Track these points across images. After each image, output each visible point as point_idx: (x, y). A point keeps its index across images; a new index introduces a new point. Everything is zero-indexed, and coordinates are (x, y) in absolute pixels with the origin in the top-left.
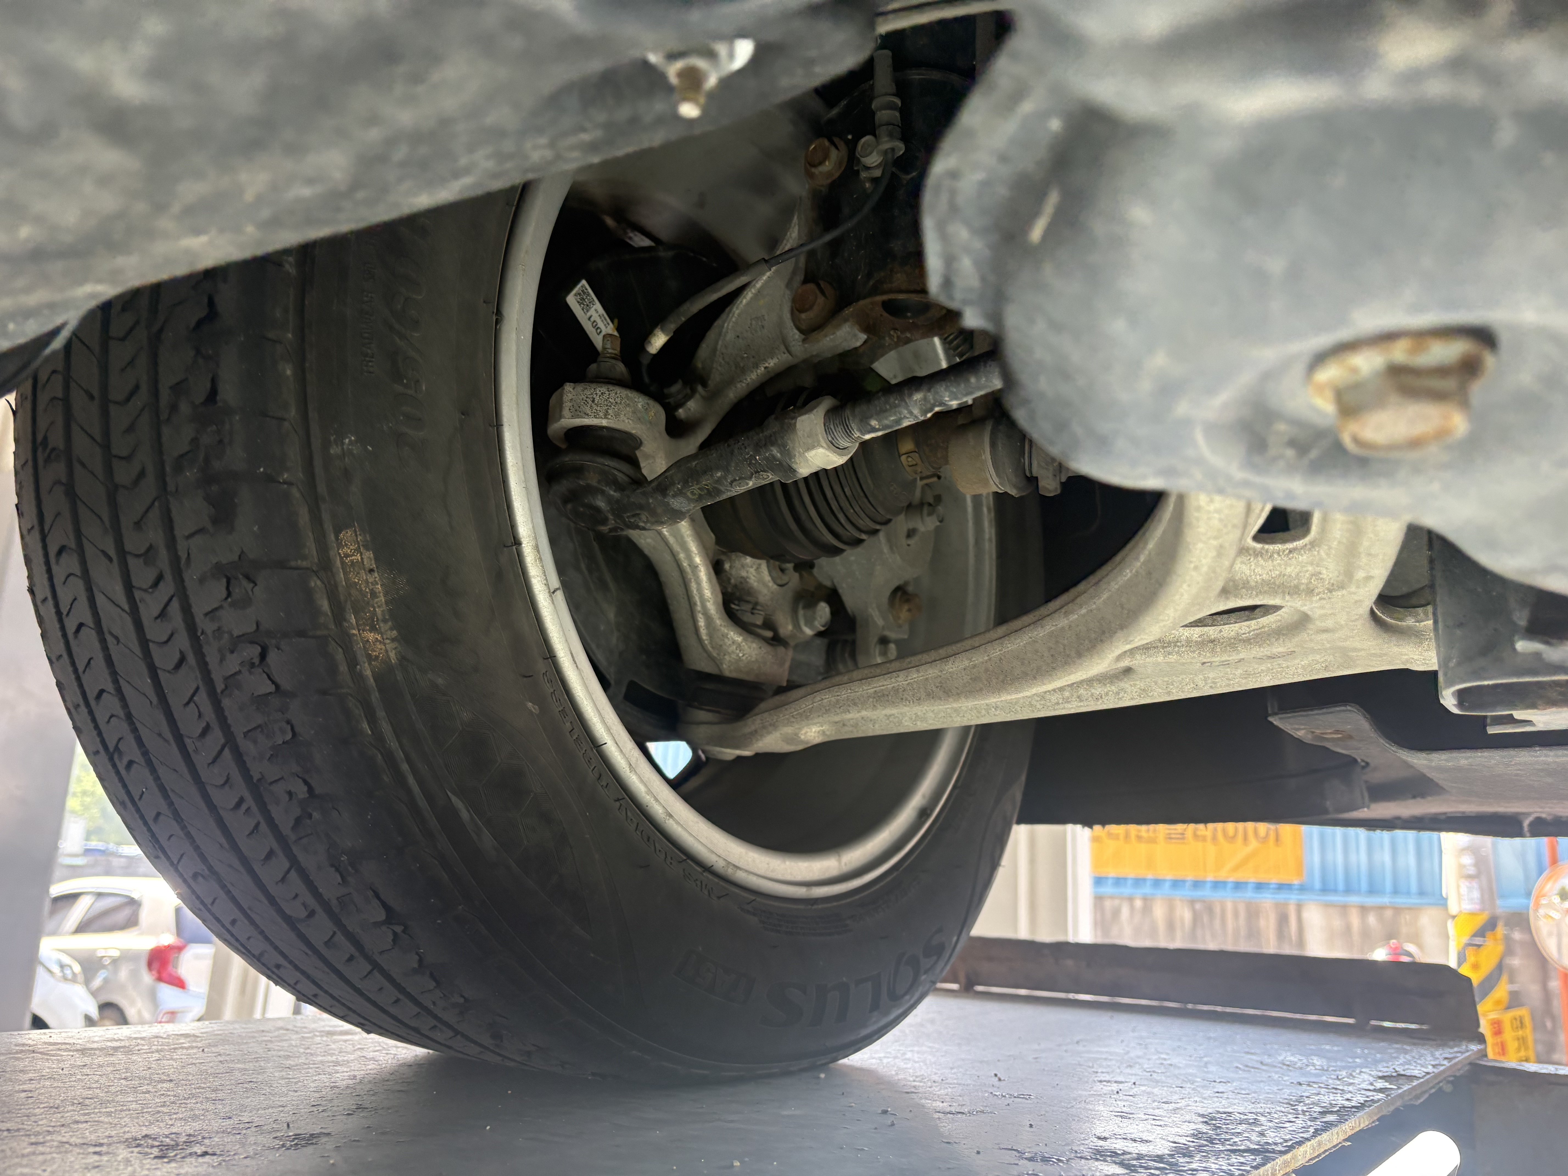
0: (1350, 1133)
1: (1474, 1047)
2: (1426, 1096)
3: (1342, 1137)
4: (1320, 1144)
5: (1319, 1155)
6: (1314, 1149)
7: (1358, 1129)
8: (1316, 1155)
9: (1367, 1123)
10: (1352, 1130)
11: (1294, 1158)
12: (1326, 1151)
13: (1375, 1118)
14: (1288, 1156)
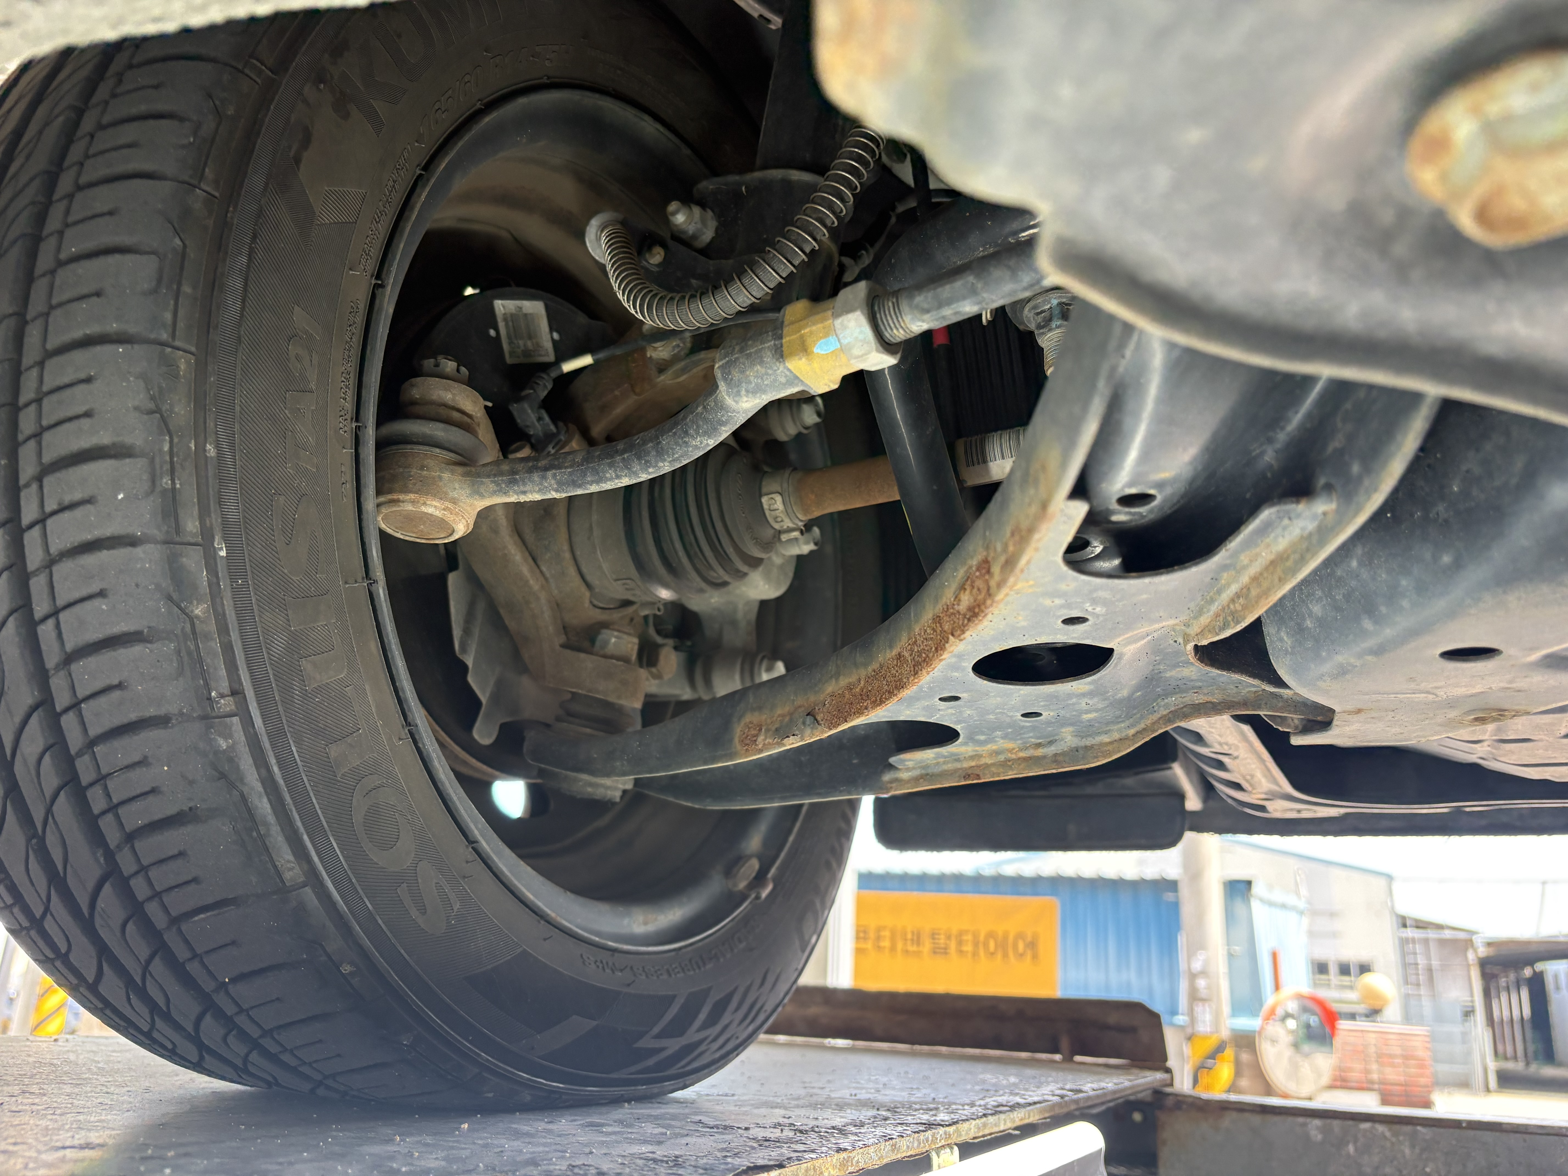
0: (1018, 1123)
1: (1159, 1076)
2: (1103, 1108)
3: (1009, 1125)
4: (985, 1125)
5: (984, 1136)
6: (979, 1128)
7: (1026, 1121)
8: (980, 1134)
9: (1037, 1117)
10: (1021, 1120)
11: (957, 1130)
12: (991, 1134)
13: (1047, 1115)
14: (951, 1129)
